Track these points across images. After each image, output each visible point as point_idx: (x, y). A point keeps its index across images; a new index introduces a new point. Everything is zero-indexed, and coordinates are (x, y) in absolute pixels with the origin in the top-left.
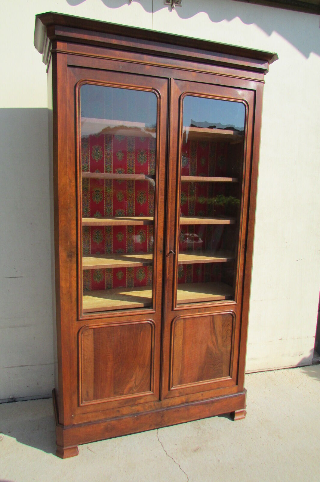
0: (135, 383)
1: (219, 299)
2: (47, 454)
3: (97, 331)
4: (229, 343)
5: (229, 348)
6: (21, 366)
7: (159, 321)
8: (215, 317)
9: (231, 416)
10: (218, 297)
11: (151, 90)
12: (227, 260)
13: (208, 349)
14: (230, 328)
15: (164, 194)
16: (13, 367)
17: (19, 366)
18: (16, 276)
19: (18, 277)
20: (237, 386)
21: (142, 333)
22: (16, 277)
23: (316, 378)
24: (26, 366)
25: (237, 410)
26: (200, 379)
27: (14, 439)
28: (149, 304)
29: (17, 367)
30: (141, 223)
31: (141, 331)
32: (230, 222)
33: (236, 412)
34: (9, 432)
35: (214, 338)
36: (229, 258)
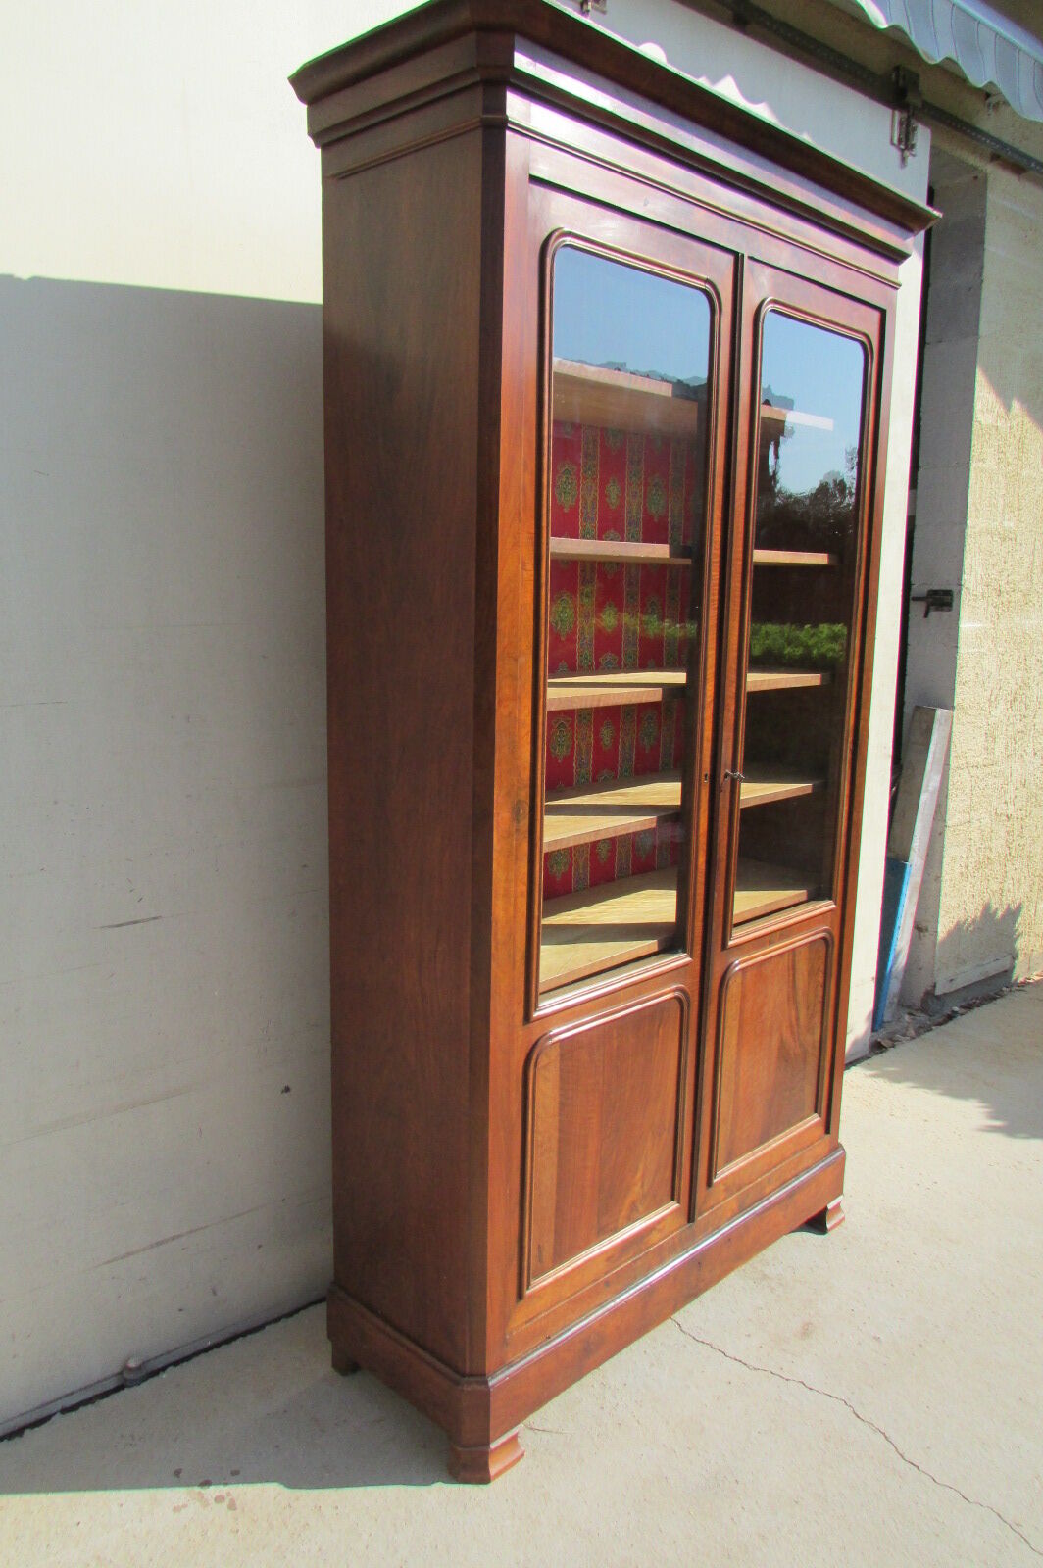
0: (642, 1186)
1: (796, 900)
2: (423, 1489)
3: (569, 1046)
4: (817, 1020)
5: (817, 1037)
6: (159, 1243)
7: (696, 987)
8: (797, 952)
9: (817, 1223)
10: (796, 895)
11: (702, 285)
12: (814, 787)
13: (782, 1042)
14: (821, 979)
15: (716, 602)
16: (129, 1254)
17: (152, 1246)
18: (138, 919)
19: (143, 921)
20: (827, 1136)
21: (661, 1031)
22: (136, 922)
23: (910, 1084)
24: (173, 1238)
25: (832, 1200)
26: (765, 1137)
27: (273, 1489)
28: (671, 939)
29: (144, 1250)
30: (656, 695)
31: (659, 1026)
32: (823, 679)
33: (830, 1206)
34: (235, 1473)
35: (793, 1013)
36: (817, 782)
